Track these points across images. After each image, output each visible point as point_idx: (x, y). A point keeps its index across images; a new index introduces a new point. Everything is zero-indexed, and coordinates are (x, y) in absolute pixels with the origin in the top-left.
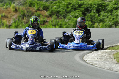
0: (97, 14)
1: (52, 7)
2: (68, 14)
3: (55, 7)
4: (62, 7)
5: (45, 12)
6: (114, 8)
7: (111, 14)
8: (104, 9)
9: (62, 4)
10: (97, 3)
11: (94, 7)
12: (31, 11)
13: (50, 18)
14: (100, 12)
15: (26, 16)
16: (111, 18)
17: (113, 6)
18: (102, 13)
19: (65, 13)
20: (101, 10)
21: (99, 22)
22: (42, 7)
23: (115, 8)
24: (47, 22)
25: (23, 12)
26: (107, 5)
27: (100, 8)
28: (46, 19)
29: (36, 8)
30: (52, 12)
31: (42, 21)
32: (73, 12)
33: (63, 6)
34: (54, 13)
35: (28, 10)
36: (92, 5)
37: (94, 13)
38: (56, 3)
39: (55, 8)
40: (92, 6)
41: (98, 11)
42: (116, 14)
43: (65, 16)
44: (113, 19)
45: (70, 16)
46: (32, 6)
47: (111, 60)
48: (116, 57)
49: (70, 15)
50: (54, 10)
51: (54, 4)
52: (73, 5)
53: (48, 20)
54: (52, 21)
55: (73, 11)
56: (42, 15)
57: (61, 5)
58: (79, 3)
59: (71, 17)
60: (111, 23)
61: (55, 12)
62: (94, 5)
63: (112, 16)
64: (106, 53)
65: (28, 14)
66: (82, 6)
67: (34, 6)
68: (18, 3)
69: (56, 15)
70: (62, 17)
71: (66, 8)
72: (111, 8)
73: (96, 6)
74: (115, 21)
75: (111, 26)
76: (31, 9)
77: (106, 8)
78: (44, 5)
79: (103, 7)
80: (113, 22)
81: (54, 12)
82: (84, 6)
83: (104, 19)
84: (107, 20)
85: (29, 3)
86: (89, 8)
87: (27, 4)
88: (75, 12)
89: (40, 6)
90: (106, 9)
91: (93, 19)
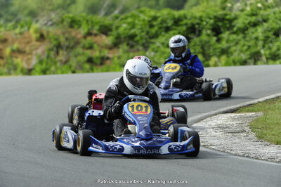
0: (215, 38)
1: (117, 28)
2: (153, 40)
3: (125, 26)
4: (139, 27)
5: (104, 37)
6: (249, 23)
7: (244, 38)
8: (228, 26)
9: (139, 20)
10: (212, 14)
11: (207, 23)
12: (74, 38)
13: (115, 50)
14: (221, 33)
15: (65, 48)
16: (244, 46)
17: (247, 19)
18: (225, 35)
19: (146, 39)
20: (222, 29)
21: (218, 54)
22: (97, 27)
23: (252, 24)
24: (108, 58)
25: (56, 39)
26: (236, 18)
27: (220, 24)
28: (106, 53)
29: (84, 30)
30: (118, 37)
31: (97, 58)
32: (163, 36)
33: (141, 23)
34: (123, 39)
35: (67, 35)
36: (204, 19)
37: (209, 35)
38: (126, 18)
39: (125, 29)
40: (202, 21)
41: (217, 31)
42: (254, 36)
43: (146, 45)
44: (249, 47)
45: (158, 44)
46: (76, 26)
47: (245, 134)
48: (255, 128)
49: (158, 42)
50: (123, 34)
51: (122, 19)
52: (163, 21)
53: (110, 56)
54: (119, 58)
55: (163, 33)
56: (99, 45)
57: (137, 22)
58: (174, 15)
59: (159, 47)
60: (244, 57)
61: (125, 38)
62: (208, 20)
63: (247, 41)
64: (234, 119)
65: (67, 43)
66: (181, 23)
67: (80, 26)
68: (45, 22)
69: (128, 44)
70: (141, 48)
71: (147, 28)
72: (244, 23)
73: (212, 21)
74: (253, 50)
75: (244, 63)
76: (73, 34)
77: (233, 24)
78: (101, 24)
79: (226, 22)
80: (248, 53)
81: (123, 36)
82: (185, 21)
83: (229, 48)
84: (235, 51)
85: (69, 20)
86: (197, 26)
87: (65, 23)
88: (167, 35)
89: (93, 27)
90: (234, 26)
91: (206, 48)
